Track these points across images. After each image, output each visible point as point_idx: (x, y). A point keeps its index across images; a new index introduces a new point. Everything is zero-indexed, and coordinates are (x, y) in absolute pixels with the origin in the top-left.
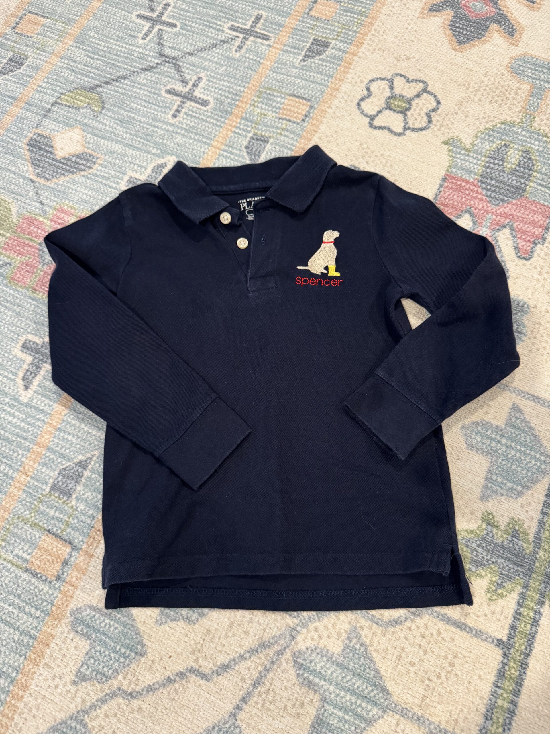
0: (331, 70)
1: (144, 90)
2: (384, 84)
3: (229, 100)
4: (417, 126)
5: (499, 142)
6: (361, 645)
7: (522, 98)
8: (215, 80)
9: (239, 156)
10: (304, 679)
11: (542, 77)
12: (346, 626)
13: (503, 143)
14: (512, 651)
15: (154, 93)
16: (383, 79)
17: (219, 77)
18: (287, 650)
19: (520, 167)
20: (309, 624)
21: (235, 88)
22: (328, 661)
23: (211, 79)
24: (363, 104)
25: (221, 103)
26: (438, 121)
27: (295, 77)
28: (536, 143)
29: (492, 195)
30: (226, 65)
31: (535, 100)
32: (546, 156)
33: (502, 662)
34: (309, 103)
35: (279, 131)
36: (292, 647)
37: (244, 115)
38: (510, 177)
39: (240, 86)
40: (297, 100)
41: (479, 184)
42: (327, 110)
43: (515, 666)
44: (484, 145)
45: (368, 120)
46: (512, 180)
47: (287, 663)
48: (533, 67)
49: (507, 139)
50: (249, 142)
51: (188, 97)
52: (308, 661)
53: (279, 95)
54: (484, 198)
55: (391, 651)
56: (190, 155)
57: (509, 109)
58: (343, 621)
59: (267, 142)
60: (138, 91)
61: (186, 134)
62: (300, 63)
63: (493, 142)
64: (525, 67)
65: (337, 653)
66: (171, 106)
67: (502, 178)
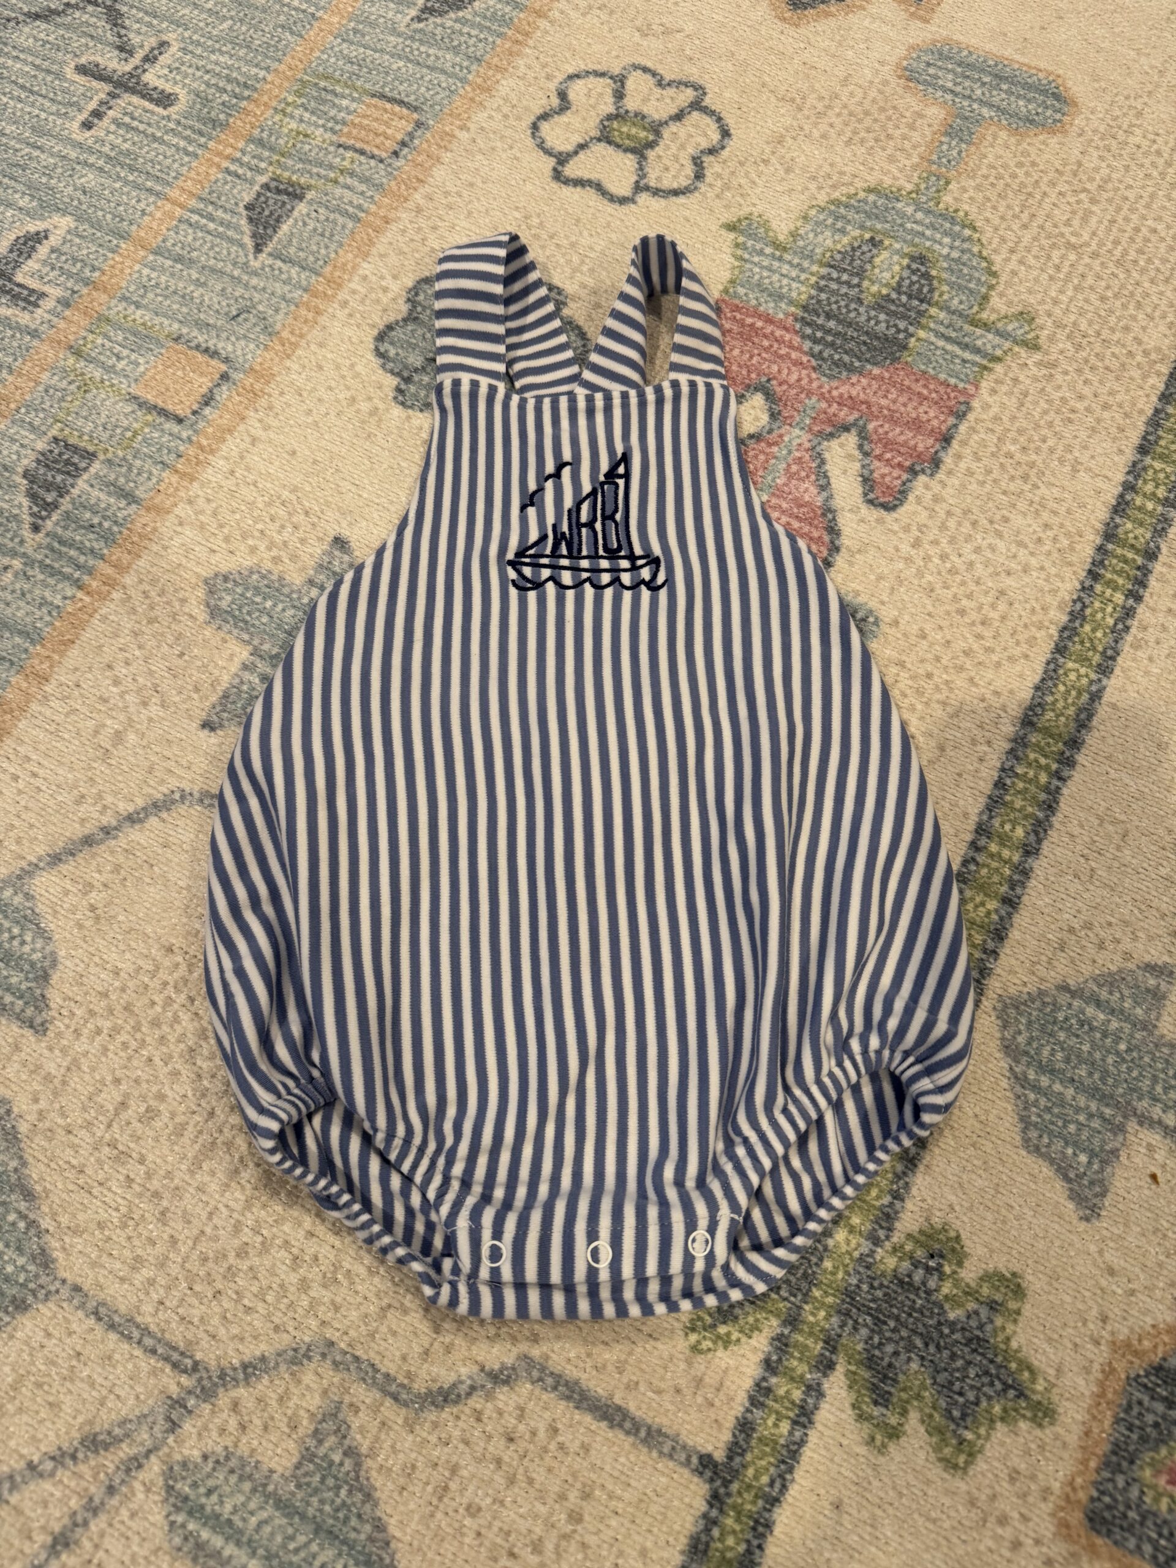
0: (481, 45)
1: (25, 61)
2: (604, 87)
3: (225, 97)
4: (668, 183)
5: (857, 233)
6: (345, 1454)
7: (923, 135)
8: (199, 51)
9: (228, 226)
10: (186, 1539)
11: (979, 92)
12: (314, 1402)
13: (867, 236)
14: (735, 1487)
15: (48, 72)
16: (603, 75)
17: (210, 43)
18: (153, 1458)
19: (899, 293)
20: (221, 1390)
21: (244, 70)
22: (254, 1490)
23: (191, 48)
24: (545, 126)
25: (206, 101)
26: (719, 176)
27: (392, 56)
28: (947, 240)
29: (825, 354)
30: (232, 18)
31: (954, 143)
32: (965, 271)
33: (705, 1516)
34: (415, 116)
35: (332, 175)
36: (166, 1450)
37: (256, 132)
38: (873, 313)
39: (257, 66)
40: (388, 106)
41: (798, 326)
42: (457, 132)
43: (738, 1528)
44: (820, 238)
45: (552, 162)
46: (878, 323)
47: (148, 1490)
48: (959, 70)
49: (879, 226)
50: (259, 195)
51: (129, 84)
52: (202, 1490)
53: (347, 91)
54: (805, 359)
55: (422, 1473)
56: (109, 217)
57: (891, 159)
58: (308, 1387)
59: (301, 198)
60: (10, 62)
61: (107, 168)
62: (408, 26)
63: (843, 231)
64: (940, 68)
65: (280, 1470)
66: (82, 103)
67: (853, 315)
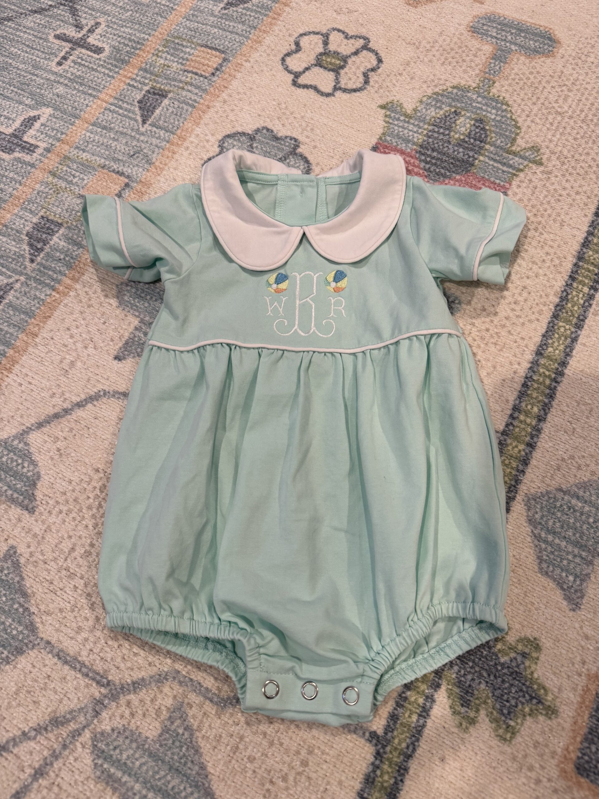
0: (256, 21)
1: (29, 34)
2: (318, 39)
3: (128, 49)
4: (350, 86)
5: (448, 108)
6: (185, 729)
7: (481, 60)
8: (115, 27)
9: (129, 111)
10: (103, 772)
11: (509, 38)
12: (169, 702)
13: (453, 110)
14: (388, 749)
15: (41, 38)
16: (317, 33)
17: (121, 22)
18: (86, 731)
19: (470, 138)
20: (122, 695)
21: (138, 35)
22: (138, 748)
23: (111, 25)
24: (288, 60)
25: (118, 50)
26: (377, 82)
27: (212, 26)
28: (494, 111)
29: (432, 169)
30: (132, 10)
31: (497, 63)
32: (504, 126)
33: (373, 764)
34: (223, 55)
35: (181, 85)
36: (93, 726)
37: (143, 65)
38: (456, 148)
39: (144, 33)
40: (209, 51)
41: (417, 155)
42: (244, 63)
43: (390, 770)
44: (429, 112)
45: (292, 77)
46: (458, 153)
47: (83, 747)
48: (499, 27)
49: (459, 105)
50: (144, 96)
51: (81, 43)
52: (111, 747)
53: (189, 44)
54: (421, 172)
55: (225, 739)
56: (70, 108)
57: (465, 72)
58: (166, 694)
59: (165, 97)
60: (22, 34)
61: (69, 84)
62: (220, 12)
63: (440, 108)
64: (489, 26)
65: (151, 737)
66: (57, 53)
67: (446, 149)
